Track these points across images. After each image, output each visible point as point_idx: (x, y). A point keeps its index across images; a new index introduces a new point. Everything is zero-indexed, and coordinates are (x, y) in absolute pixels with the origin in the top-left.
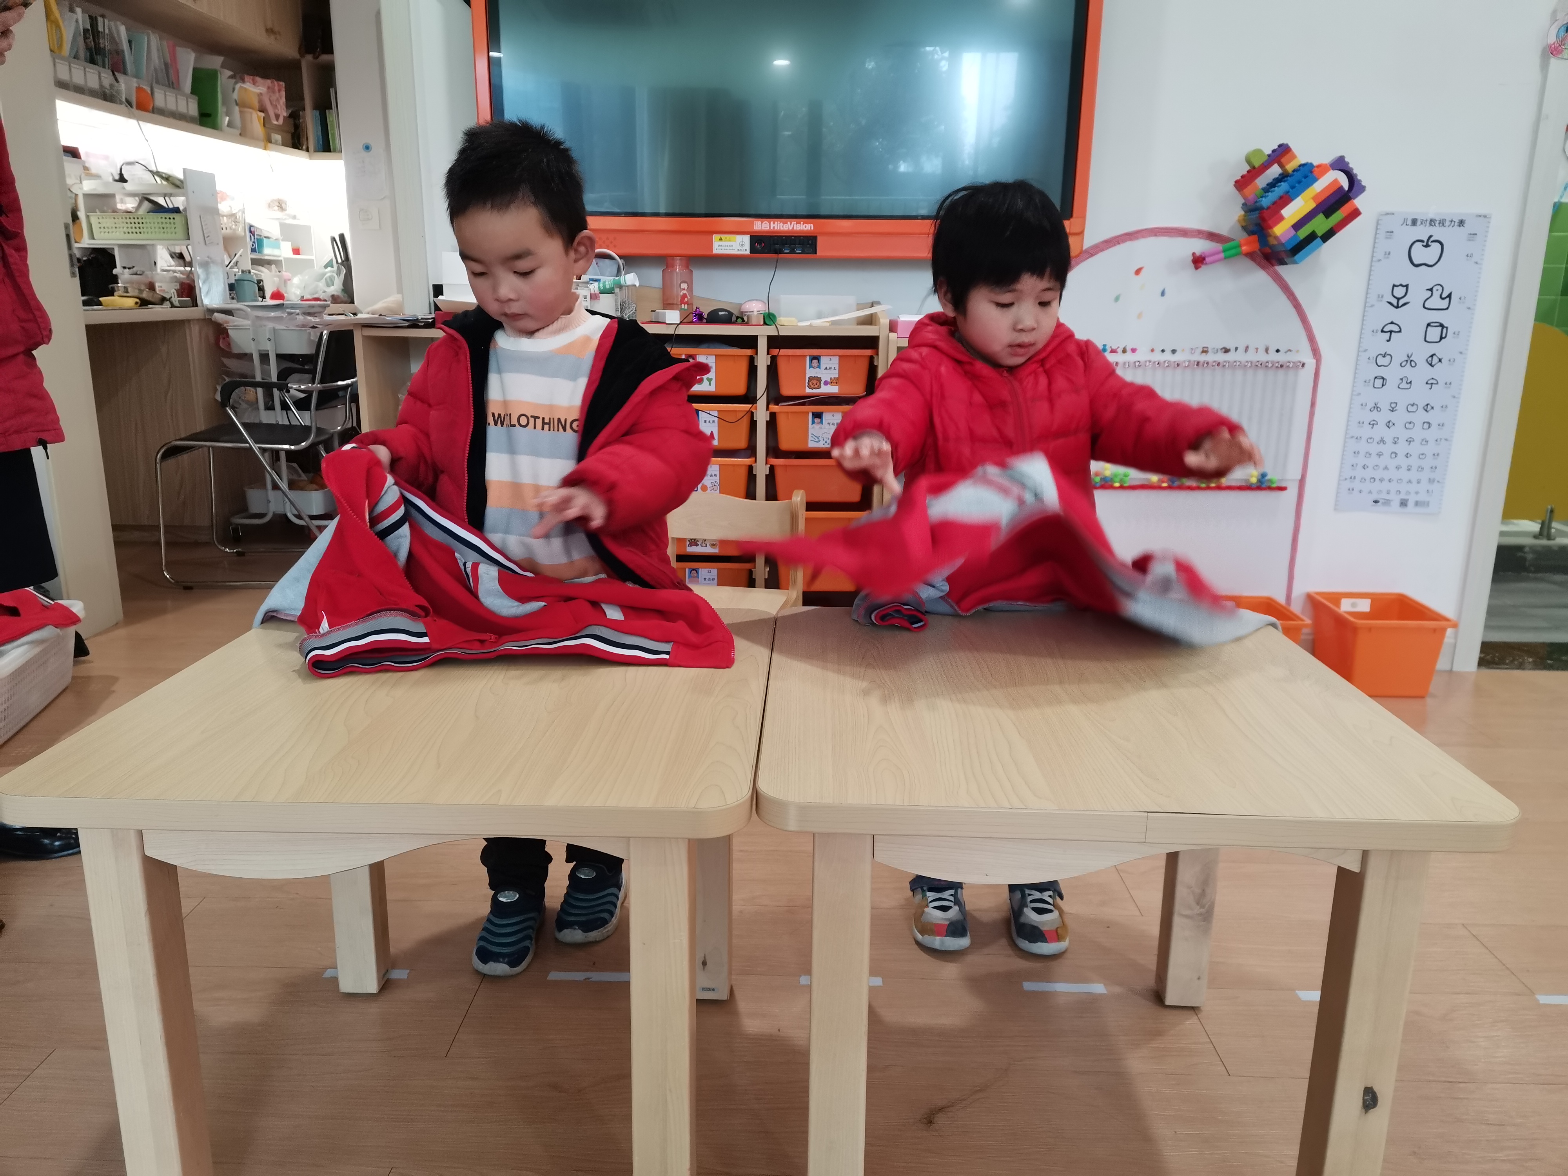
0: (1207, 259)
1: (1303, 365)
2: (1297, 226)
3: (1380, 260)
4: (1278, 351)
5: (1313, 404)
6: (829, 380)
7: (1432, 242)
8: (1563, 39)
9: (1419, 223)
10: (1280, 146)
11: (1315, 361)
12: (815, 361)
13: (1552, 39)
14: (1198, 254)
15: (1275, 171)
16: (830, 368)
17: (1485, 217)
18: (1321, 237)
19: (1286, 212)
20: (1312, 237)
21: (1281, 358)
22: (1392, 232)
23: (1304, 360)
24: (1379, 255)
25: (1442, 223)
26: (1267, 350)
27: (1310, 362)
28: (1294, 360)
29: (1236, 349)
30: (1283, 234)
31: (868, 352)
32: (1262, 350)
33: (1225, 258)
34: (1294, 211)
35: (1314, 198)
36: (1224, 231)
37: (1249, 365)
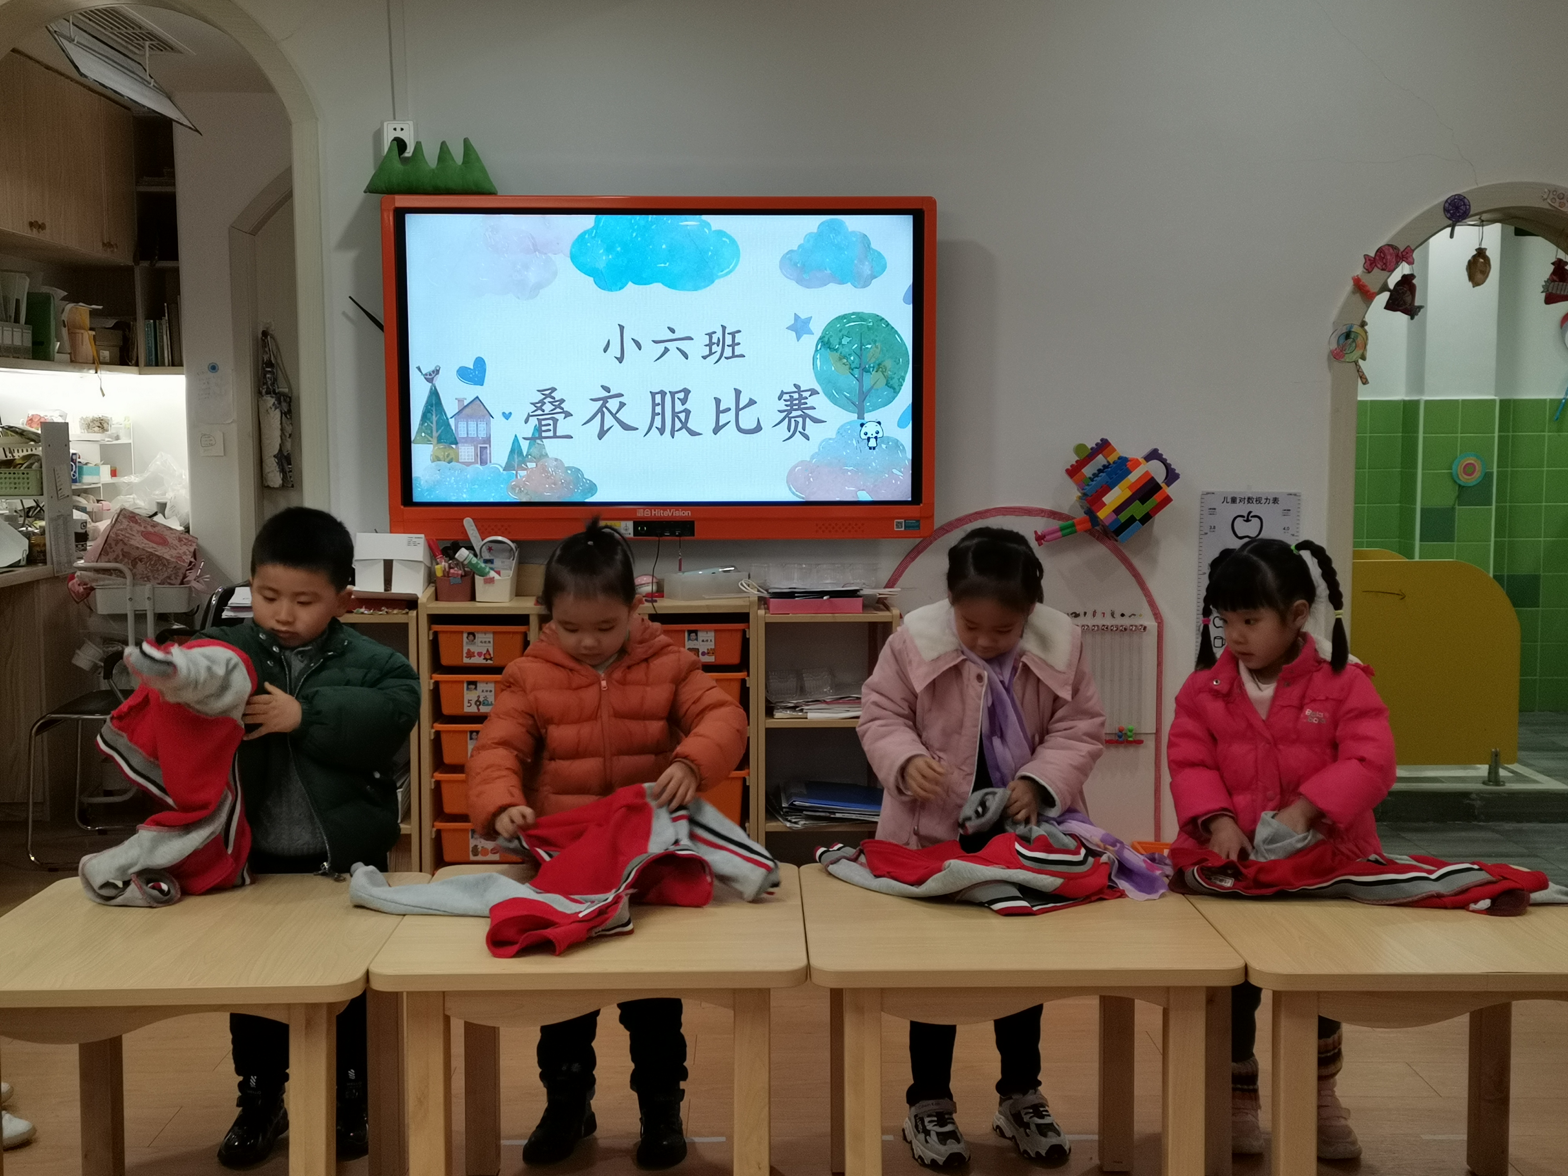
0: (1048, 538)
1: (1145, 628)
2: (1118, 510)
3: (1206, 534)
4: (1123, 615)
5: (1160, 664)
6: (706, 651)
7: (1252, 517)
8: (1343, 346)
9: (1238, 501)
10: (1102, 440)
11: (1156, 624)
12: (693, 635)
13: (1334, 346)
14: (1039, 533)
15: (1100, 460)
16: (707, 641)
17: (1295, 495)
18: (1139, 520)
19: (1107, 499)
20: (1131, 520)
21: (1126, 622)
22: (1215, 509)
23: (1146, 623)
24: (1207, 530)
25: (1259, 500)
26: (1113, 615)
27: (1151, 623)
28: (1136, 624)
29: (1085, 614)
30: (1106, 518)
31: (741, 626)
32: (1108, 615)
33: (1064, 536)
34: (1114, 497)
35: (1130, 487)
36: (1065, 510)
37: (1096, 628)
